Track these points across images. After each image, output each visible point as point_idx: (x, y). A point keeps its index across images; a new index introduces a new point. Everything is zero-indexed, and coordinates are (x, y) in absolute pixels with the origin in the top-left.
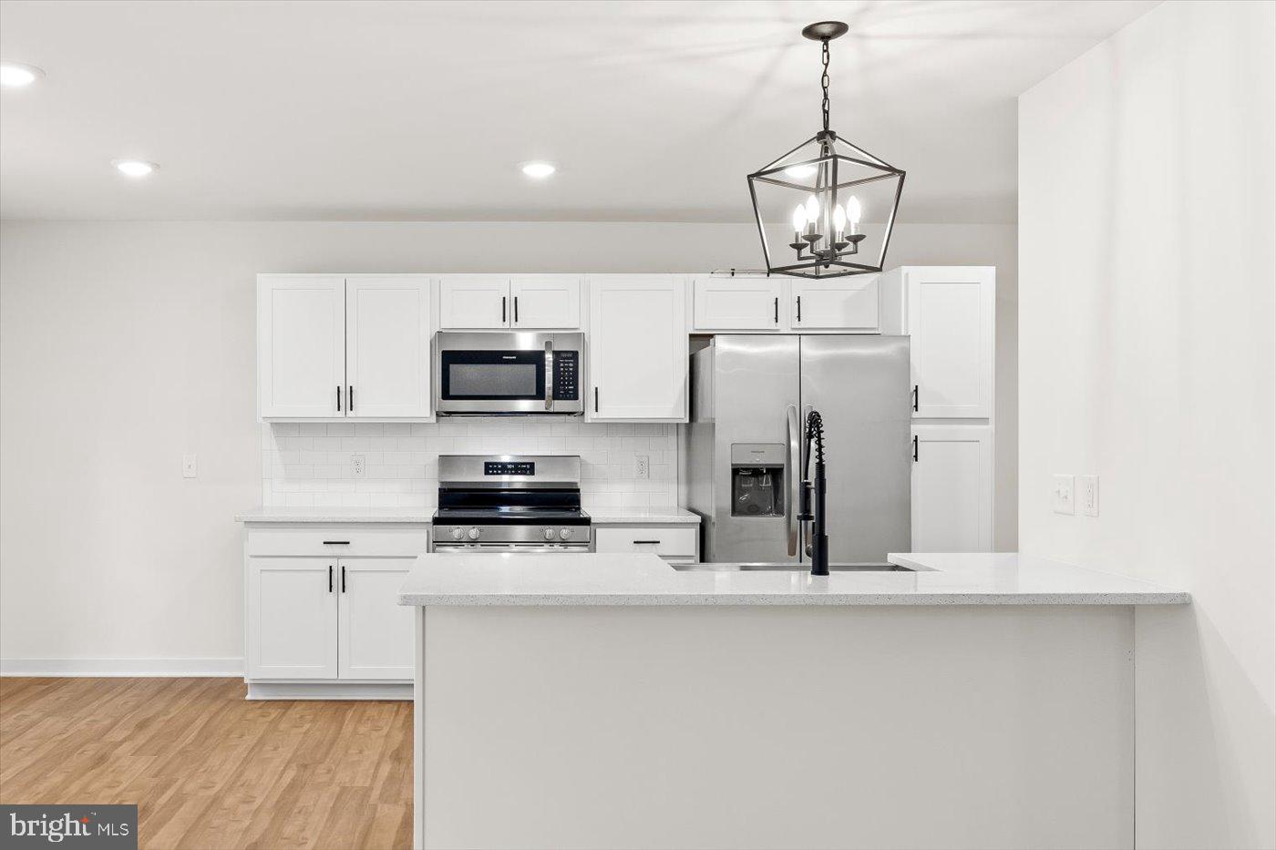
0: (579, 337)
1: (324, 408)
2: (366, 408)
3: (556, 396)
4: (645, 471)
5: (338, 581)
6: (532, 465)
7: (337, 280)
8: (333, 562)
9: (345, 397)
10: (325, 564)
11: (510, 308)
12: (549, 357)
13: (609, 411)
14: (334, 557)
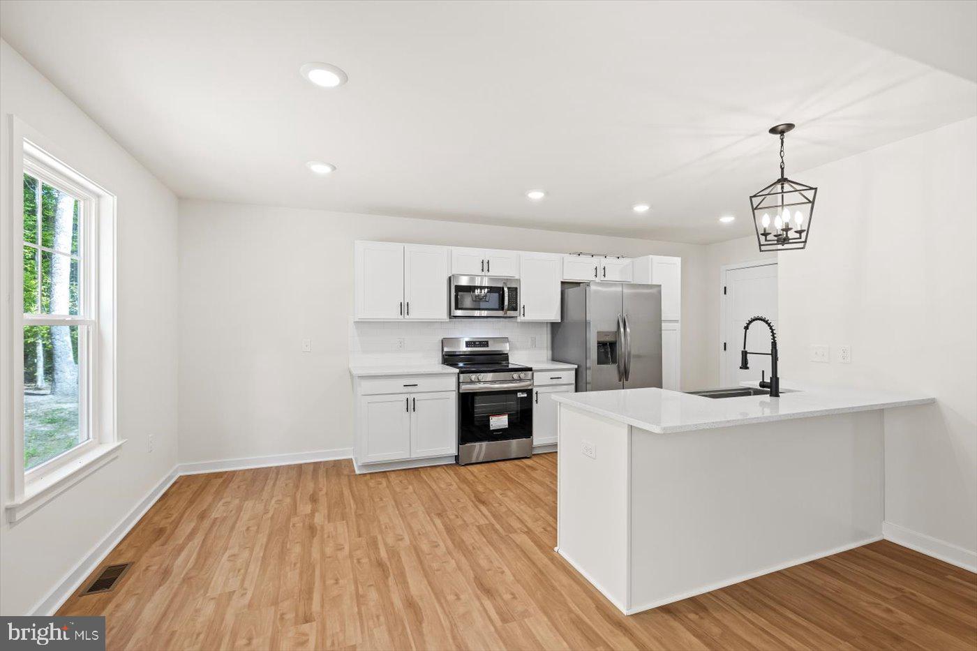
0: (519, 281)
1: (394, 314)
2: (415, 314)
3: (508, 310)
4: (534, 345)
5: (411, 406)
6: (487, 342)
7: (400, 246)
8: (408, 396)
9: (404, 308)
10: (404, 397)
11: (485, 266)
12: (506, 290)
13: (530, 316)
14: (407, 393)
